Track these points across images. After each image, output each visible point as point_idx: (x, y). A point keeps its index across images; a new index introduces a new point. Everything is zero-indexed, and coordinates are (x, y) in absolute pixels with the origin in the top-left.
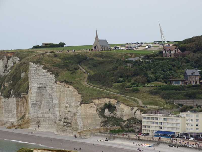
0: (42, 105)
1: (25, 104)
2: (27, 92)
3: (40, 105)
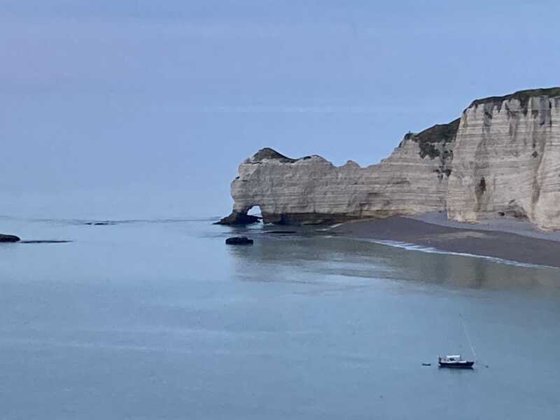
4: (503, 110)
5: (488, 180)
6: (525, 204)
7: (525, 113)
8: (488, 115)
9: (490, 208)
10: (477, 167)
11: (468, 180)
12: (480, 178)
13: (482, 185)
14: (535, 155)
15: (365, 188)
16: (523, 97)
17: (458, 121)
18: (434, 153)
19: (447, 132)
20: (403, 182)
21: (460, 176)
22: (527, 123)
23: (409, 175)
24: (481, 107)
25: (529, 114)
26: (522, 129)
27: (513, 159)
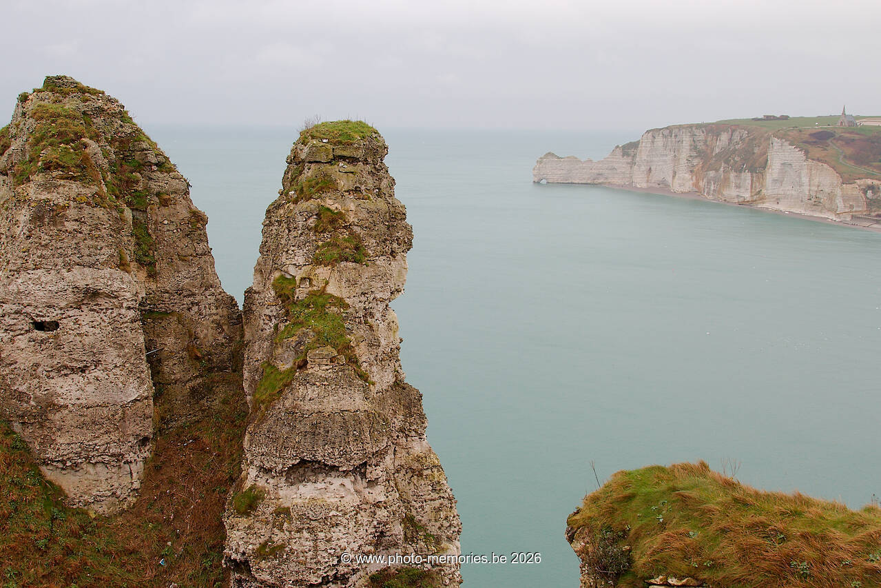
0: (784, 182)
1: (761, 180)
2: (764, 168)
3: (782, 182)
4: (661, 135)
5: (653, 168)
6: (669, 180)
7: (671, 136)
8: (654, 137)
9: (653, 181)
10: (648, 162)
11: (643, 168)
12: (649, 168)
15: (596, 171)
16: (670, 128)
17: (639, 142)
18: (628, 155)
19: (635, 145)
20: (613, 169)
21: (639, 166)
22: (672, 141)
23: (616, 166)
24: (650, 134)
25: (673, 137)
26: (669, 144)
27: (664, 158)
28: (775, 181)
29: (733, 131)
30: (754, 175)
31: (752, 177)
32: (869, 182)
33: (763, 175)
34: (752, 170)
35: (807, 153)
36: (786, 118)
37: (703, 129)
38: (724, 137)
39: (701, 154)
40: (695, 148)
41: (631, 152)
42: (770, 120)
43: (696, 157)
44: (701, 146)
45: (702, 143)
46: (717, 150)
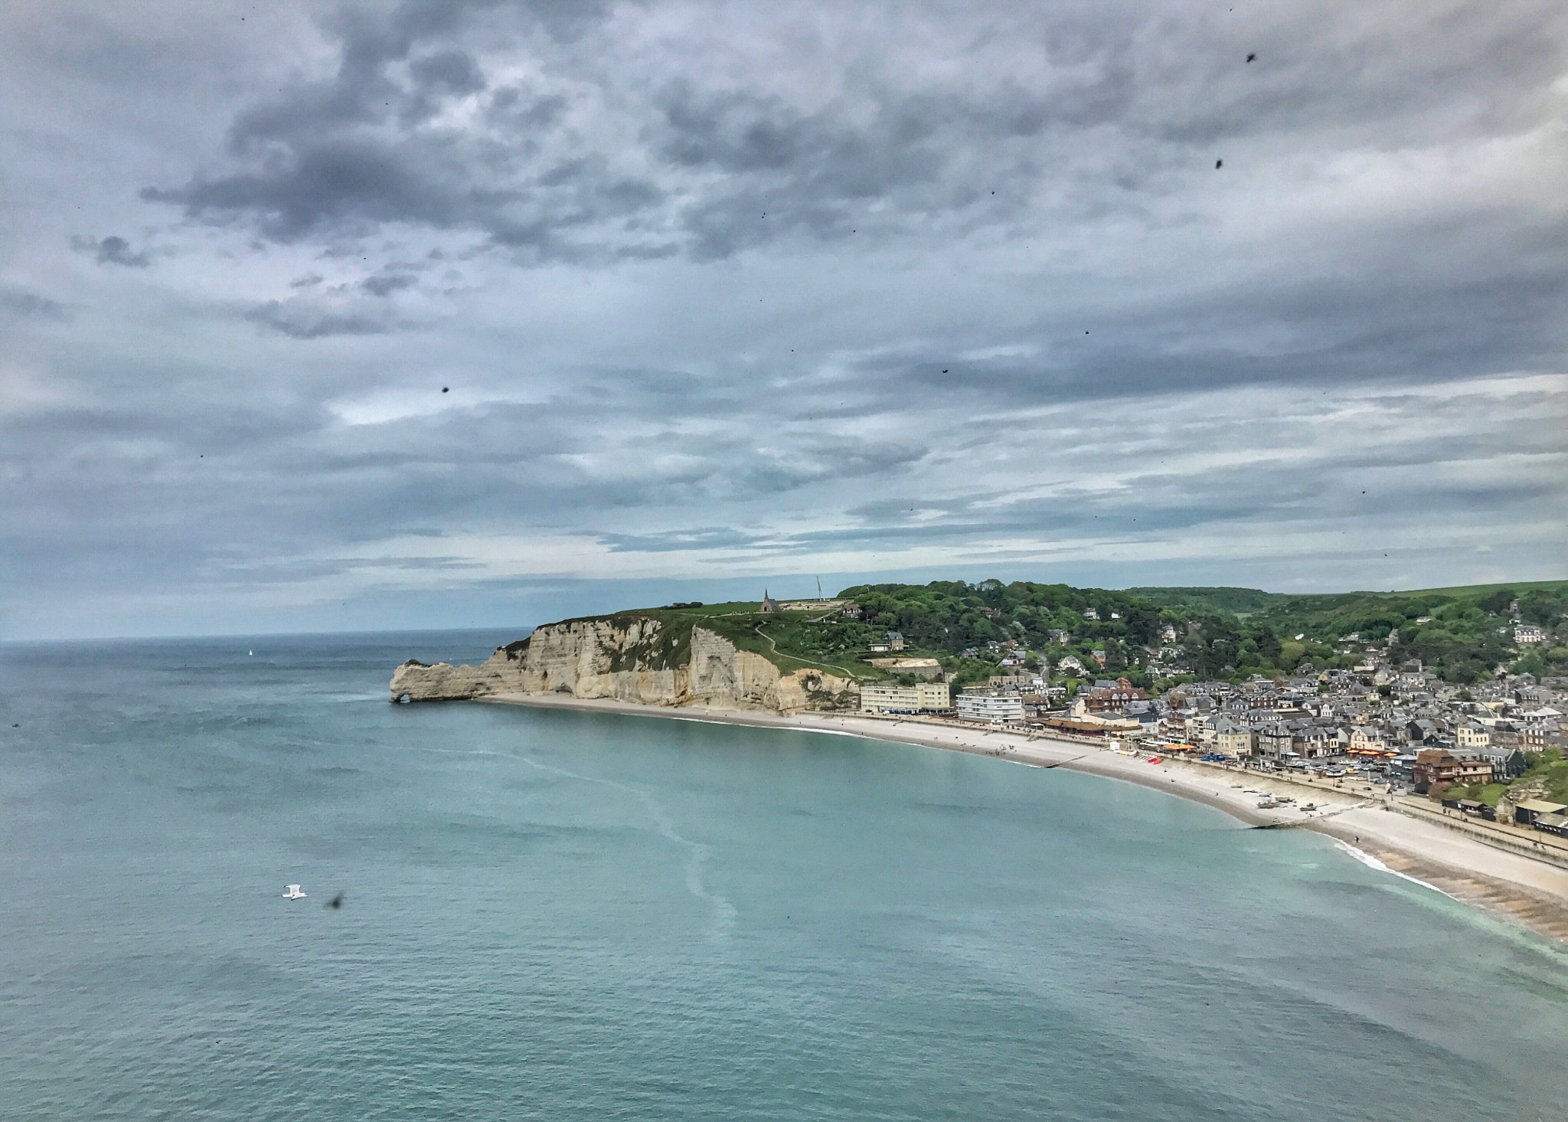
0: (713, 678)
1: (685, 677)
2: (688, 663)
3: (710, 679)
4: (556, 631)
5: (549, 672)
6: (571, 684)
7: (569, 632)
8: (548, 634)
9: (550, 688)
10: (542, 665)
11: (538, 672)
12: (543, 672)
13: (545, 674)
14: (576, 655)
15: (475, 681)
16: (568, 623)
17: (529, 638)
18: (515, 657)
19: (525, 644)
20: (497, 676)
21: (532, 671)
22: (570, 638)
23: (500, 672)
24: (544, 629)
25: (572, 632)
26: (568, 642)
27: (563, 659)
28: (703, 678)
29: (644, 623)
30: (678, 672)
31: (675, 674)
32: (808, 671)
33: (687, 672)
34: (674, 665)
35: (735, 644)
36: (699, 605)
37: (608, 622)
38: (634, 630)
39: (607, 651)
40: (601, 643)
41: (518, 653)
42: (682, 608)
43: (603, 655)
44: (607, 642)
45: (608, 639)
46: (626, 646)
